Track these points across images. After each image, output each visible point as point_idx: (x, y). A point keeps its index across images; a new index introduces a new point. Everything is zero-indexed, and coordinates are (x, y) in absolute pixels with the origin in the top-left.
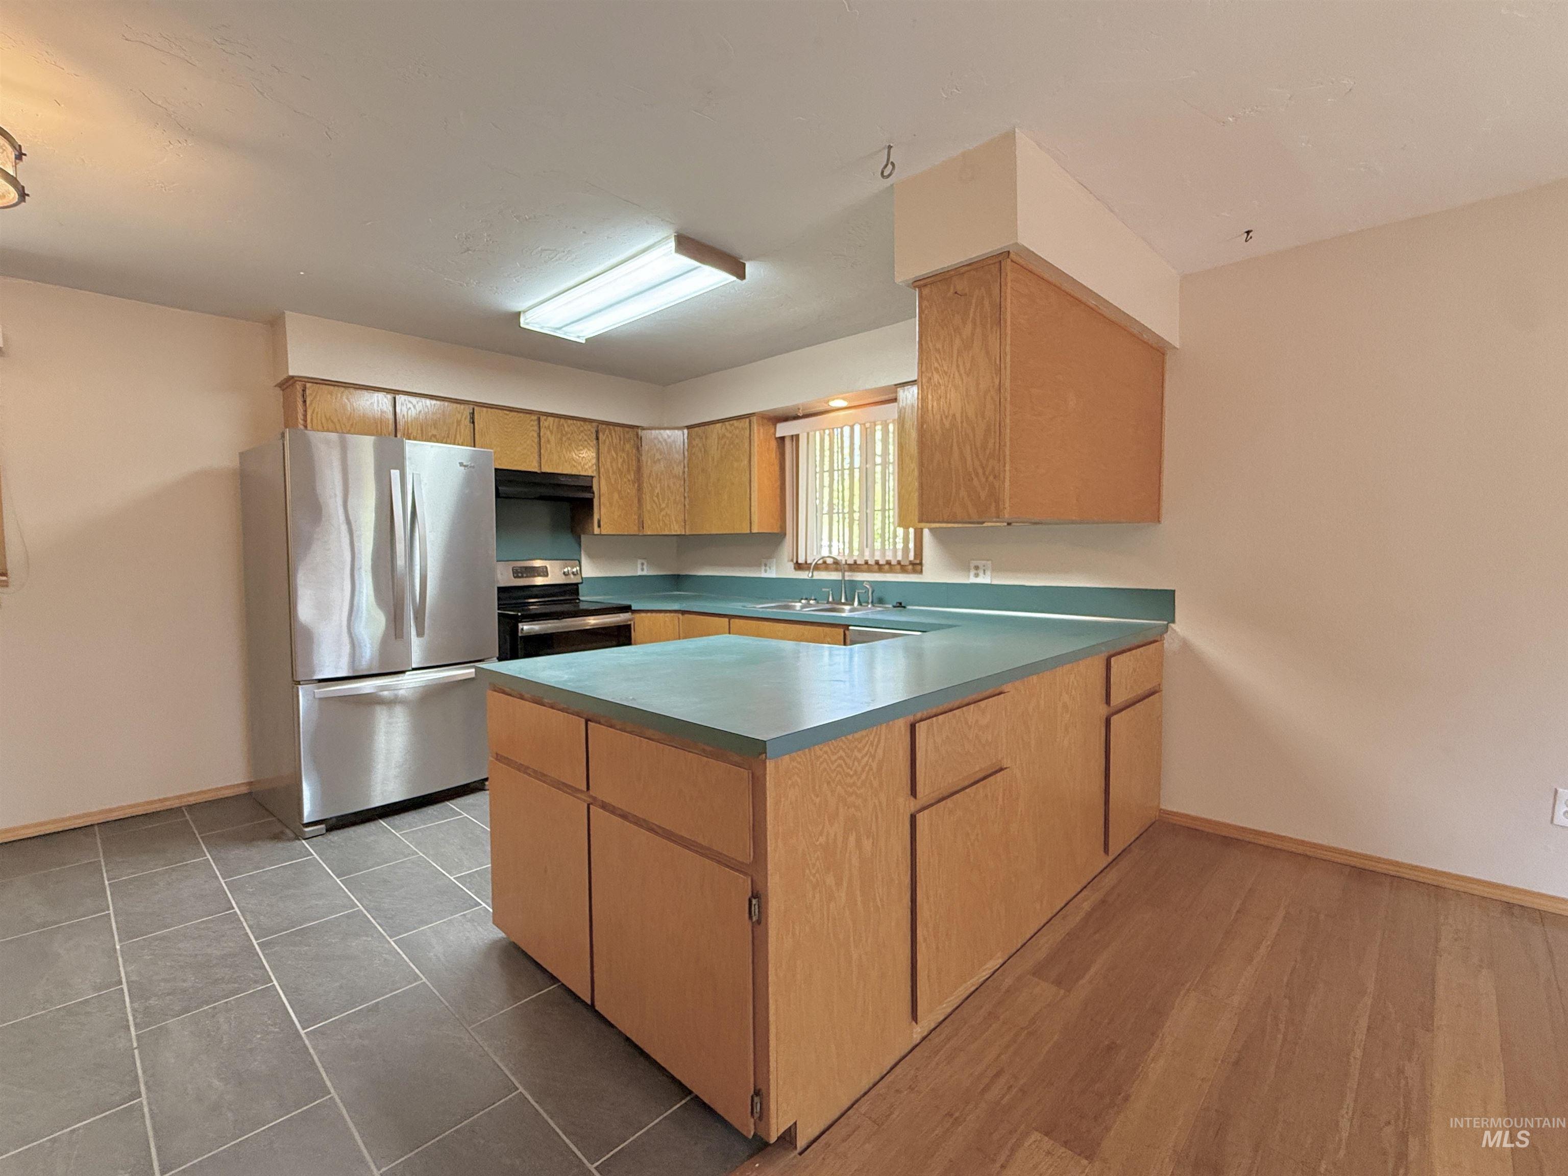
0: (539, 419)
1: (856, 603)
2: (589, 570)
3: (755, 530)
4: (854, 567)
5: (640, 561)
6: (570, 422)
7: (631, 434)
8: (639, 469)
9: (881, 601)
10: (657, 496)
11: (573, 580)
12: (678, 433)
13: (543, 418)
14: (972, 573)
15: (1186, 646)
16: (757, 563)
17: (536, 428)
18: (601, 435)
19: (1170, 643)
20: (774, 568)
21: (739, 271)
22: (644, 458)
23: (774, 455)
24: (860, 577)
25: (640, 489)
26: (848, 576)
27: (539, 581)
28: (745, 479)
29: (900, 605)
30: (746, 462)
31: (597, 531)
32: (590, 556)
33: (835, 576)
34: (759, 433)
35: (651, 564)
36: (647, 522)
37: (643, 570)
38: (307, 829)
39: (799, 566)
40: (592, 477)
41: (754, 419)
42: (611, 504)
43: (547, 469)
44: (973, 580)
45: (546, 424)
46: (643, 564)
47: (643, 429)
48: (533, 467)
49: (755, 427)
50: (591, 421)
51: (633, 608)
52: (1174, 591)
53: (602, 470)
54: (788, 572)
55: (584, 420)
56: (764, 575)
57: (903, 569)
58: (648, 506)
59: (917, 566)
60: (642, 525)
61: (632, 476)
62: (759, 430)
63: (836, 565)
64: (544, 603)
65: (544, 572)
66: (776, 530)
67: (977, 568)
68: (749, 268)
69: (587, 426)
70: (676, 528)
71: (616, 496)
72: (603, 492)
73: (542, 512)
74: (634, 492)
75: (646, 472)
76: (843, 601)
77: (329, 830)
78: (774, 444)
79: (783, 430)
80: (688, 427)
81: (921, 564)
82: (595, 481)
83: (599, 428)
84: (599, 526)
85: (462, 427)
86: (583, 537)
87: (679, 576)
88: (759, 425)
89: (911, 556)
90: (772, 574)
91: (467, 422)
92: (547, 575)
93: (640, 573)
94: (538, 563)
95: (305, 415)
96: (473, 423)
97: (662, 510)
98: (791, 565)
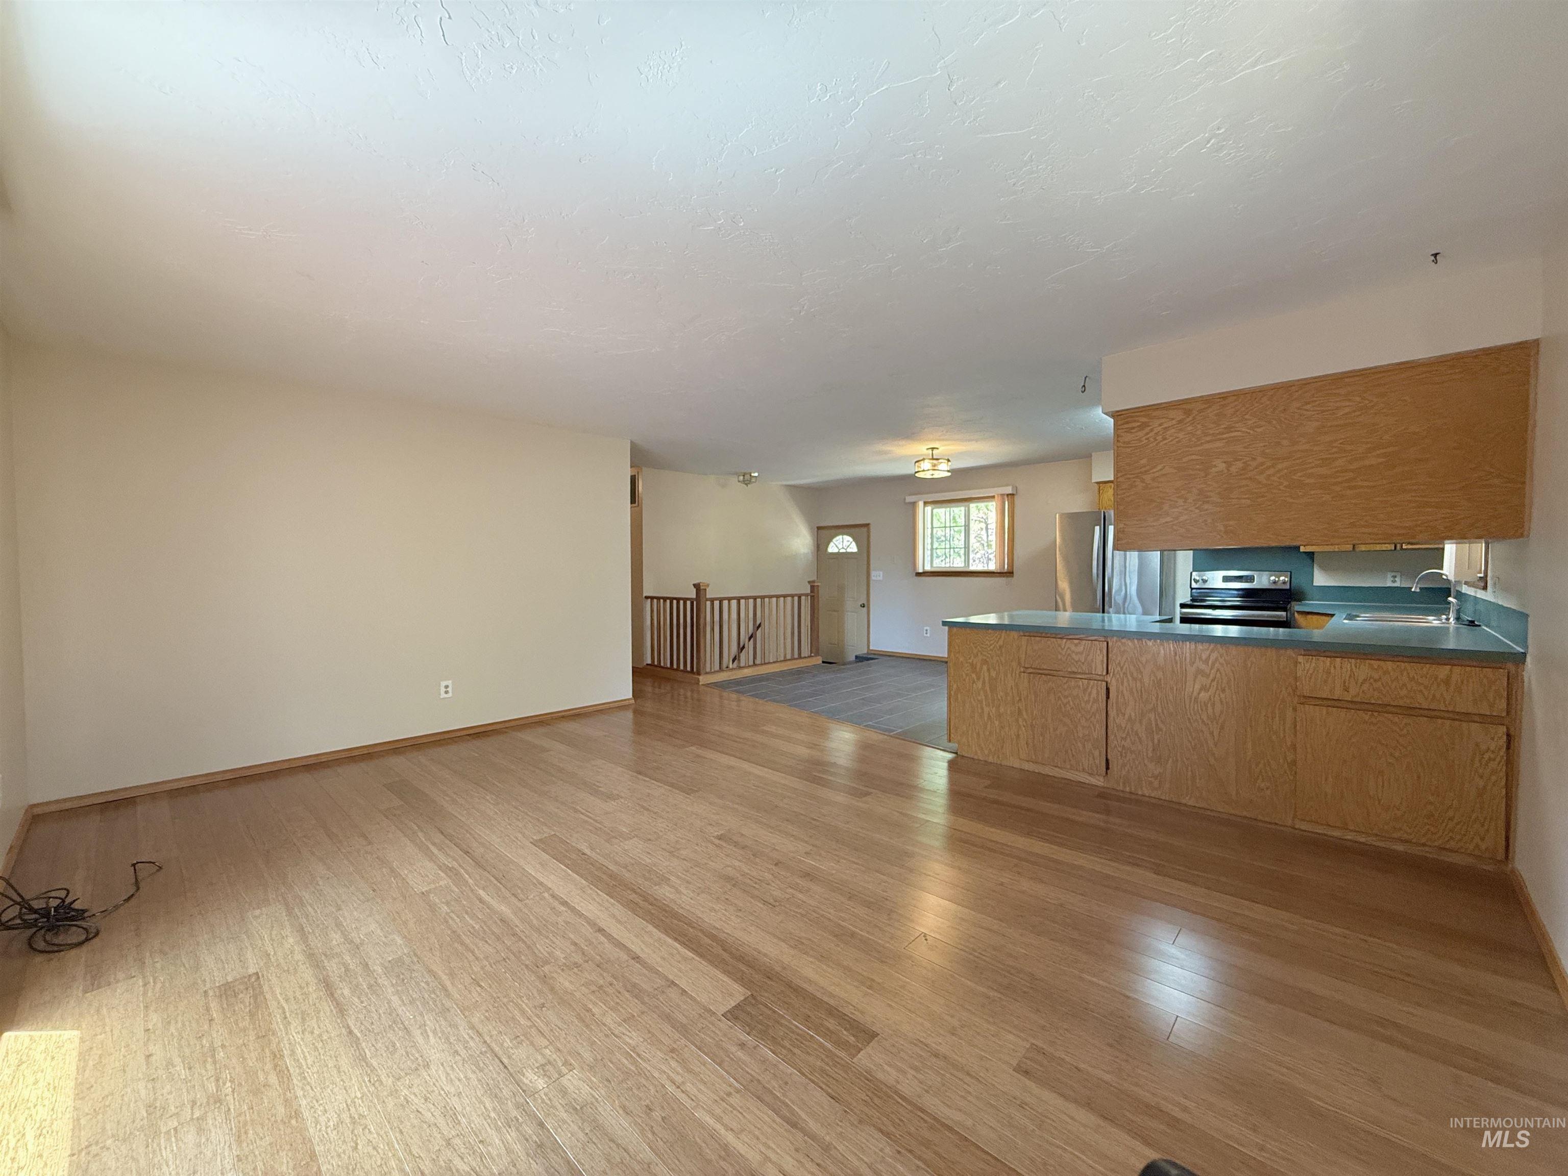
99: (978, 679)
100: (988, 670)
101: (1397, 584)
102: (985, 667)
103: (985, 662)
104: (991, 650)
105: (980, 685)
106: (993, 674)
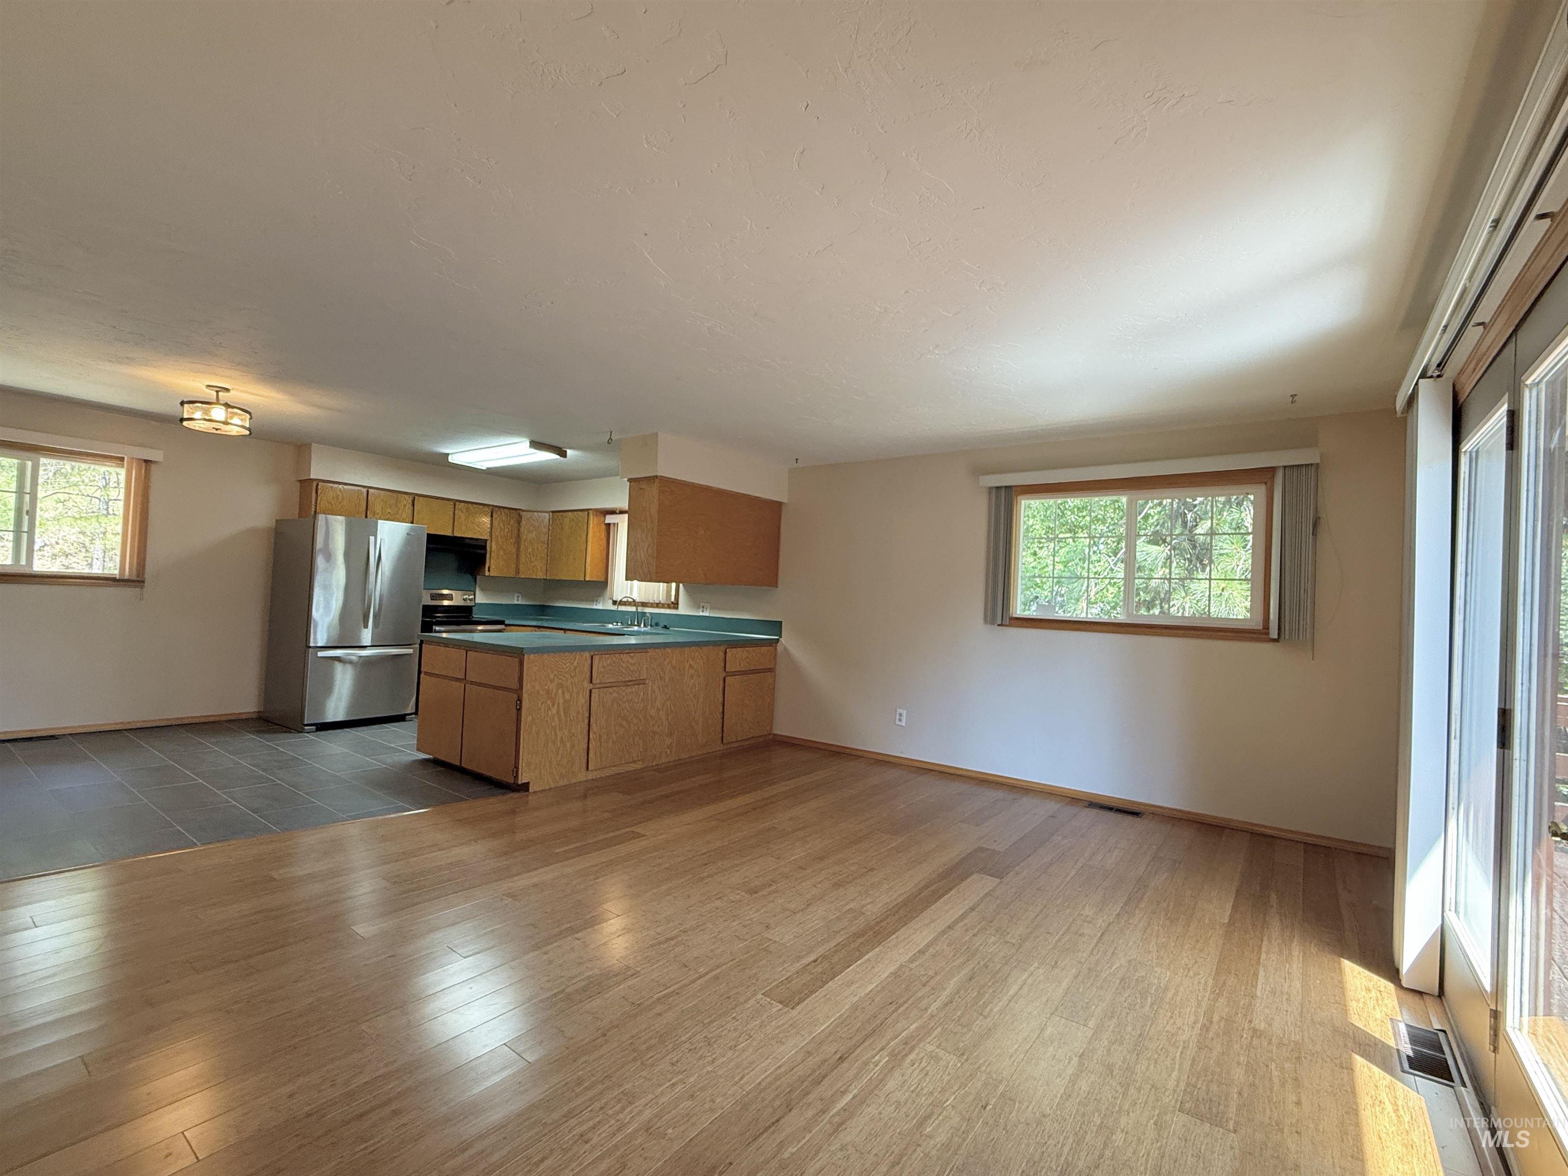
0: (455, 505)
1: (642, 625)
2: (481, 598)
3: (587, 579)
4: (644, 604)
5: (516, 595)
6: (475, 506)
7: (514, 514)
8: (519, 536)
9: (657, 625)
10: (530, 554)
11: (469, 603)
12: (547, 515)
13: (457, 503)
14: (701, 609)
15: (786, 649)
16: (593, 600)
17: (452, 510)
18: (494, 515)
19: (779, 647)
20: (601, 603)
21: (563, 454)
22: (522, 529)
23: (603, 535)
24: (648, 610)
25: (518, 549)
26: (640, 609)
27: (446, 603)
28: (583, 547)
29: (665, 627)
30: (584, 537)
31: (487, 573)
32: (482, 590)
33: (633, 609)
34: (593, 521)
35: (524, 596)
36: (522, 568)
37: (518, 600)
38: (306, 728)
39: (615, 603)
40: (486, 540)
41: (591, 512)
42: (498, 558)
43: (457, 534)
44: (701, 614)
45: (460, 507)
46: (518, 597)
47: (523, 511)
48: (448, 533)
49: (591, 517)
50: (488, 505)
51: (506, 623)
52: (781, 622)
53: (494, 536)
54: (610, 607)
55: (484, 505)
56: (595, 607)
57: (669, 607)
58: (523, 559)
59: (675, 605)
60: (518, 571)
61: (513, 540)
62: (593, 519)
63: (634, 603)
64: (447, 617)
65: (450, 597)
66: (602, 579)
67: (703, 607)
68: (569, 452)
69: (486, 509)
70: (541, 574)
71: (502, 553)
72: (493, 548)
73: (451, 561)
74: (514, 550)
75: (523, 537)
76: (636, 623)
77: (318, 730)
78: (603, 527)
79: (610, 519)
80: (552, 512)
81: (677, 604)
82: (488, 543)
83: (493, 510)
84: (489, 571)
85: (407, 508)
86: (478, 577)
87: (544, 606)
88: (593, 515)
89: (673, 599)
90: (599, 606)
91: (410, 505)
92: (452, 600)
93: (516, 602)
94: (445, 592)
95: (316, 500)
96: (413, 505)
97: (531, 562)
98: (611, 602)
99: (553, 705)
100: (563, 693)
101: (519, 603)
102: (560, 691)
103: (560, 686)
104: (566, 673)
105: (554, 711)
106: (567, 696)
